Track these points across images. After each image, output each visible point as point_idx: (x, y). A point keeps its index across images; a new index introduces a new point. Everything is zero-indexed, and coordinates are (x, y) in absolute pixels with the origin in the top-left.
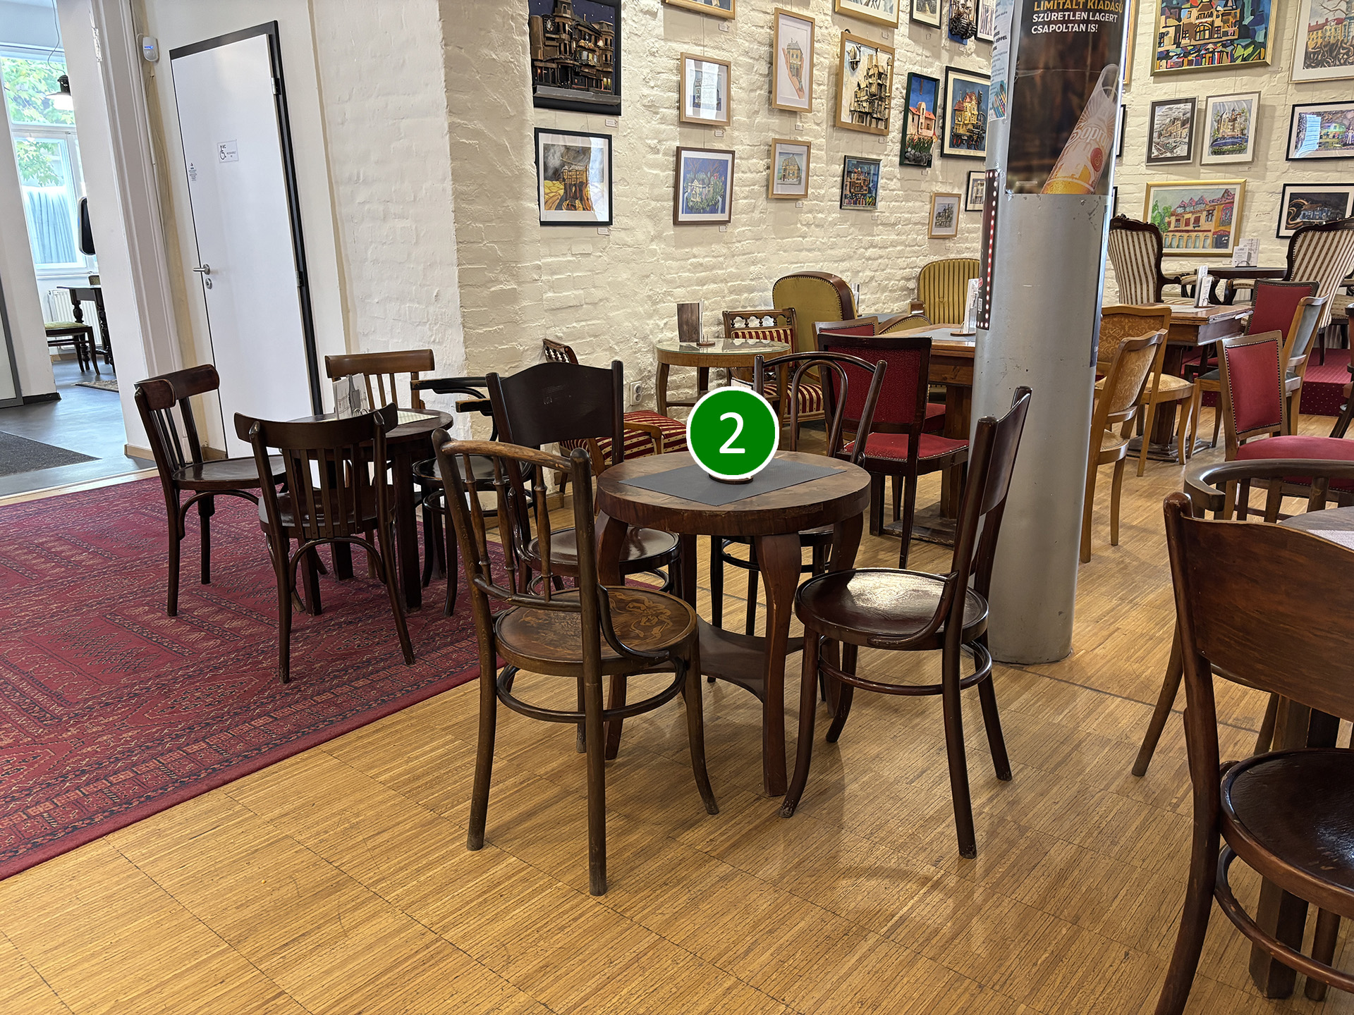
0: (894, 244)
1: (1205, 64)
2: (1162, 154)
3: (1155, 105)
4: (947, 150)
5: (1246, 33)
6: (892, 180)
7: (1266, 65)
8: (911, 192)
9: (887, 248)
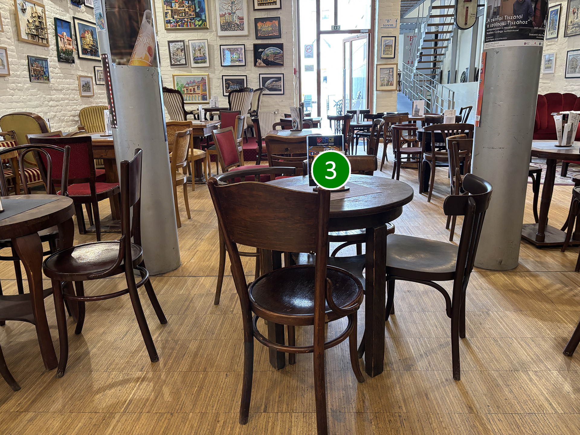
0: (63, 99)
1: (185, 27)
2: (176, 63)
3: (169, 42)
4: (81, 56)
5: (198, 15)
6: (56, 69)
7: (207, 29)
8: (67, 75)
9: (60, 101)
